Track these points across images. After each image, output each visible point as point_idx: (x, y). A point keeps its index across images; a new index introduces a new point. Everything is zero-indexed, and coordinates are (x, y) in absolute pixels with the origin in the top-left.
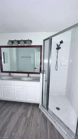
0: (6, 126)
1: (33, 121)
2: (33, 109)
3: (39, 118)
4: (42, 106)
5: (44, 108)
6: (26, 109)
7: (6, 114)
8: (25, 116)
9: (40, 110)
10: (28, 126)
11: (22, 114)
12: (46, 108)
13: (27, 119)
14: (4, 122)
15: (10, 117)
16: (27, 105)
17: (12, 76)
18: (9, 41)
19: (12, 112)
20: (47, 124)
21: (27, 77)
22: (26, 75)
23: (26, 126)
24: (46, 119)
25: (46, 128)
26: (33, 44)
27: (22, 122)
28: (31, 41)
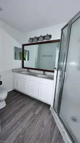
0: (16, 114)
1: (39, 120)
2: (43, 108)
3: (46, 119)
4: (53, 108)
5: (55, 111)
6: (36, 106)
7: (18, 105)
8: (34, 112)
9: (50, 113)
10: (33, 122)
11: (31, 109)
12: (56, 112)
13: (34, 115)
14: (16, 110)
15: (21, 108)
16: (39, 102)
17: (30, 72)
18: (30, 38)
19: (24, 104)
20: (54, 130)
21: (43, 74)
22: (42, 72)
23: (31, 121)
24: (54, 124)
25: (51, 134)
26: (51, 39)
27: (29, 116)
28: (50, 36)
